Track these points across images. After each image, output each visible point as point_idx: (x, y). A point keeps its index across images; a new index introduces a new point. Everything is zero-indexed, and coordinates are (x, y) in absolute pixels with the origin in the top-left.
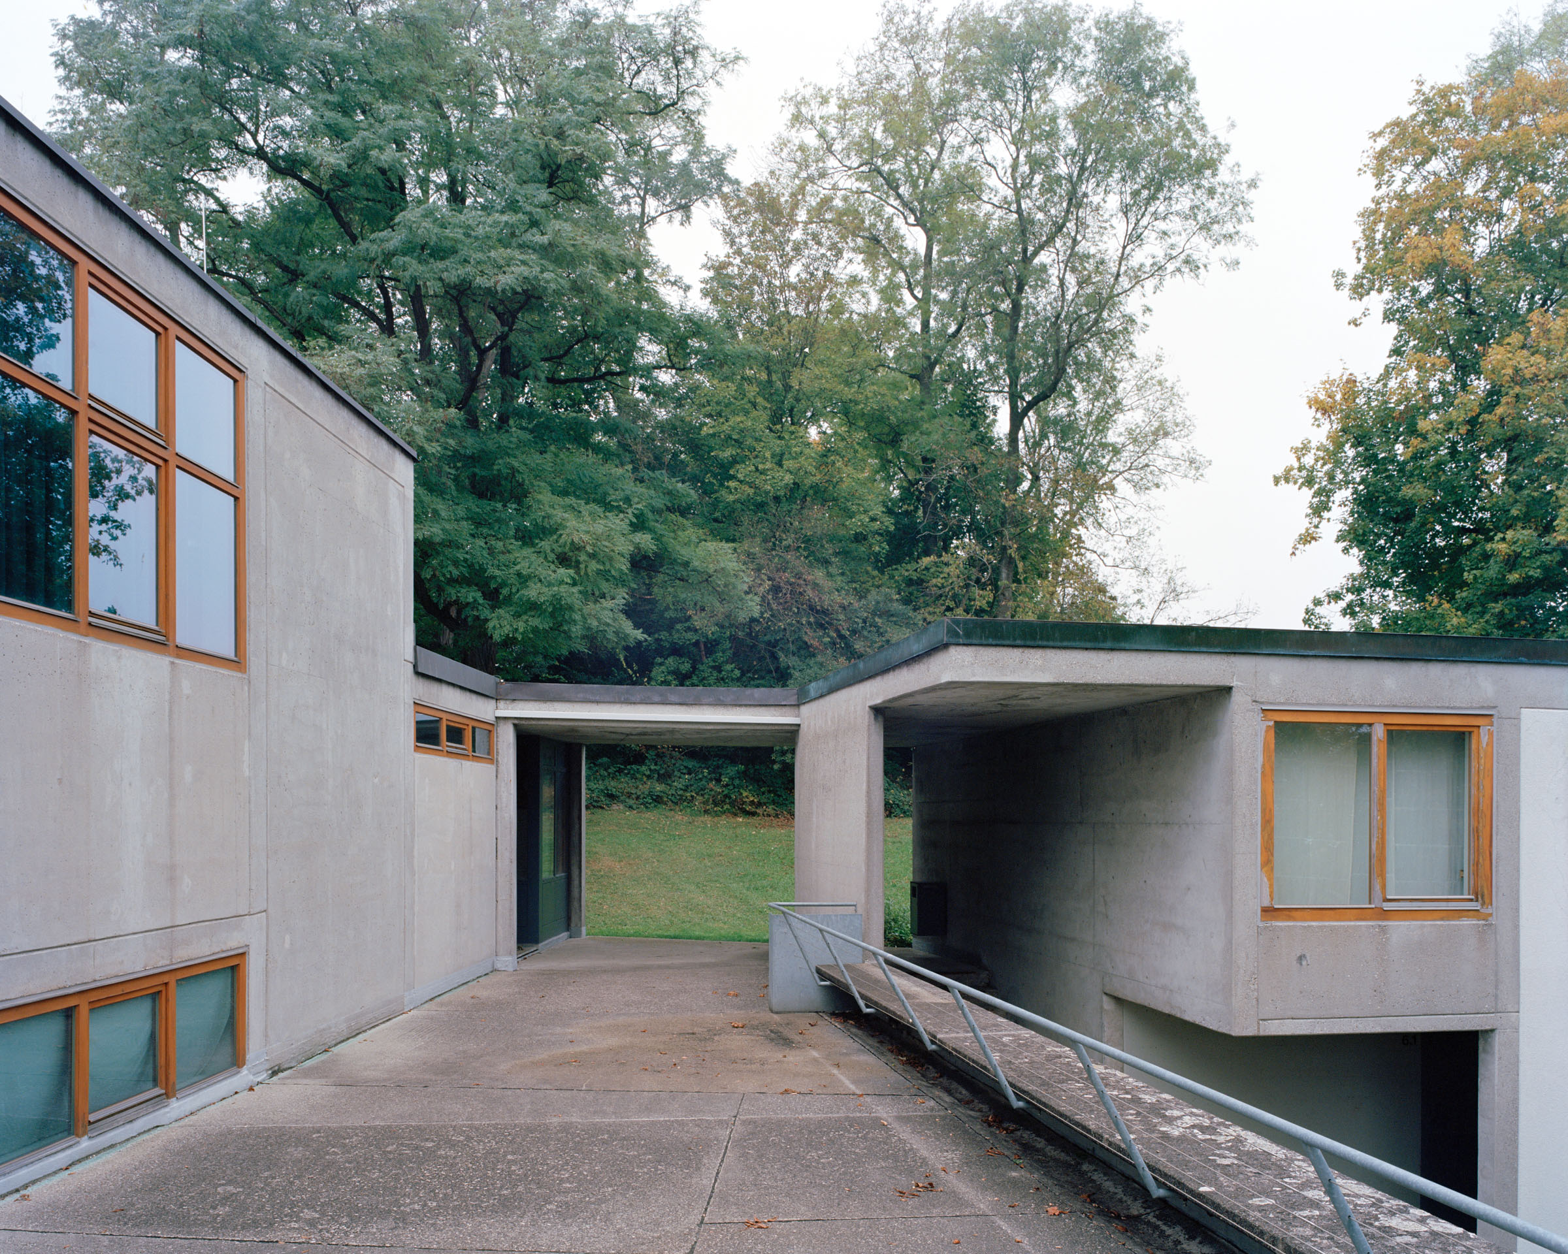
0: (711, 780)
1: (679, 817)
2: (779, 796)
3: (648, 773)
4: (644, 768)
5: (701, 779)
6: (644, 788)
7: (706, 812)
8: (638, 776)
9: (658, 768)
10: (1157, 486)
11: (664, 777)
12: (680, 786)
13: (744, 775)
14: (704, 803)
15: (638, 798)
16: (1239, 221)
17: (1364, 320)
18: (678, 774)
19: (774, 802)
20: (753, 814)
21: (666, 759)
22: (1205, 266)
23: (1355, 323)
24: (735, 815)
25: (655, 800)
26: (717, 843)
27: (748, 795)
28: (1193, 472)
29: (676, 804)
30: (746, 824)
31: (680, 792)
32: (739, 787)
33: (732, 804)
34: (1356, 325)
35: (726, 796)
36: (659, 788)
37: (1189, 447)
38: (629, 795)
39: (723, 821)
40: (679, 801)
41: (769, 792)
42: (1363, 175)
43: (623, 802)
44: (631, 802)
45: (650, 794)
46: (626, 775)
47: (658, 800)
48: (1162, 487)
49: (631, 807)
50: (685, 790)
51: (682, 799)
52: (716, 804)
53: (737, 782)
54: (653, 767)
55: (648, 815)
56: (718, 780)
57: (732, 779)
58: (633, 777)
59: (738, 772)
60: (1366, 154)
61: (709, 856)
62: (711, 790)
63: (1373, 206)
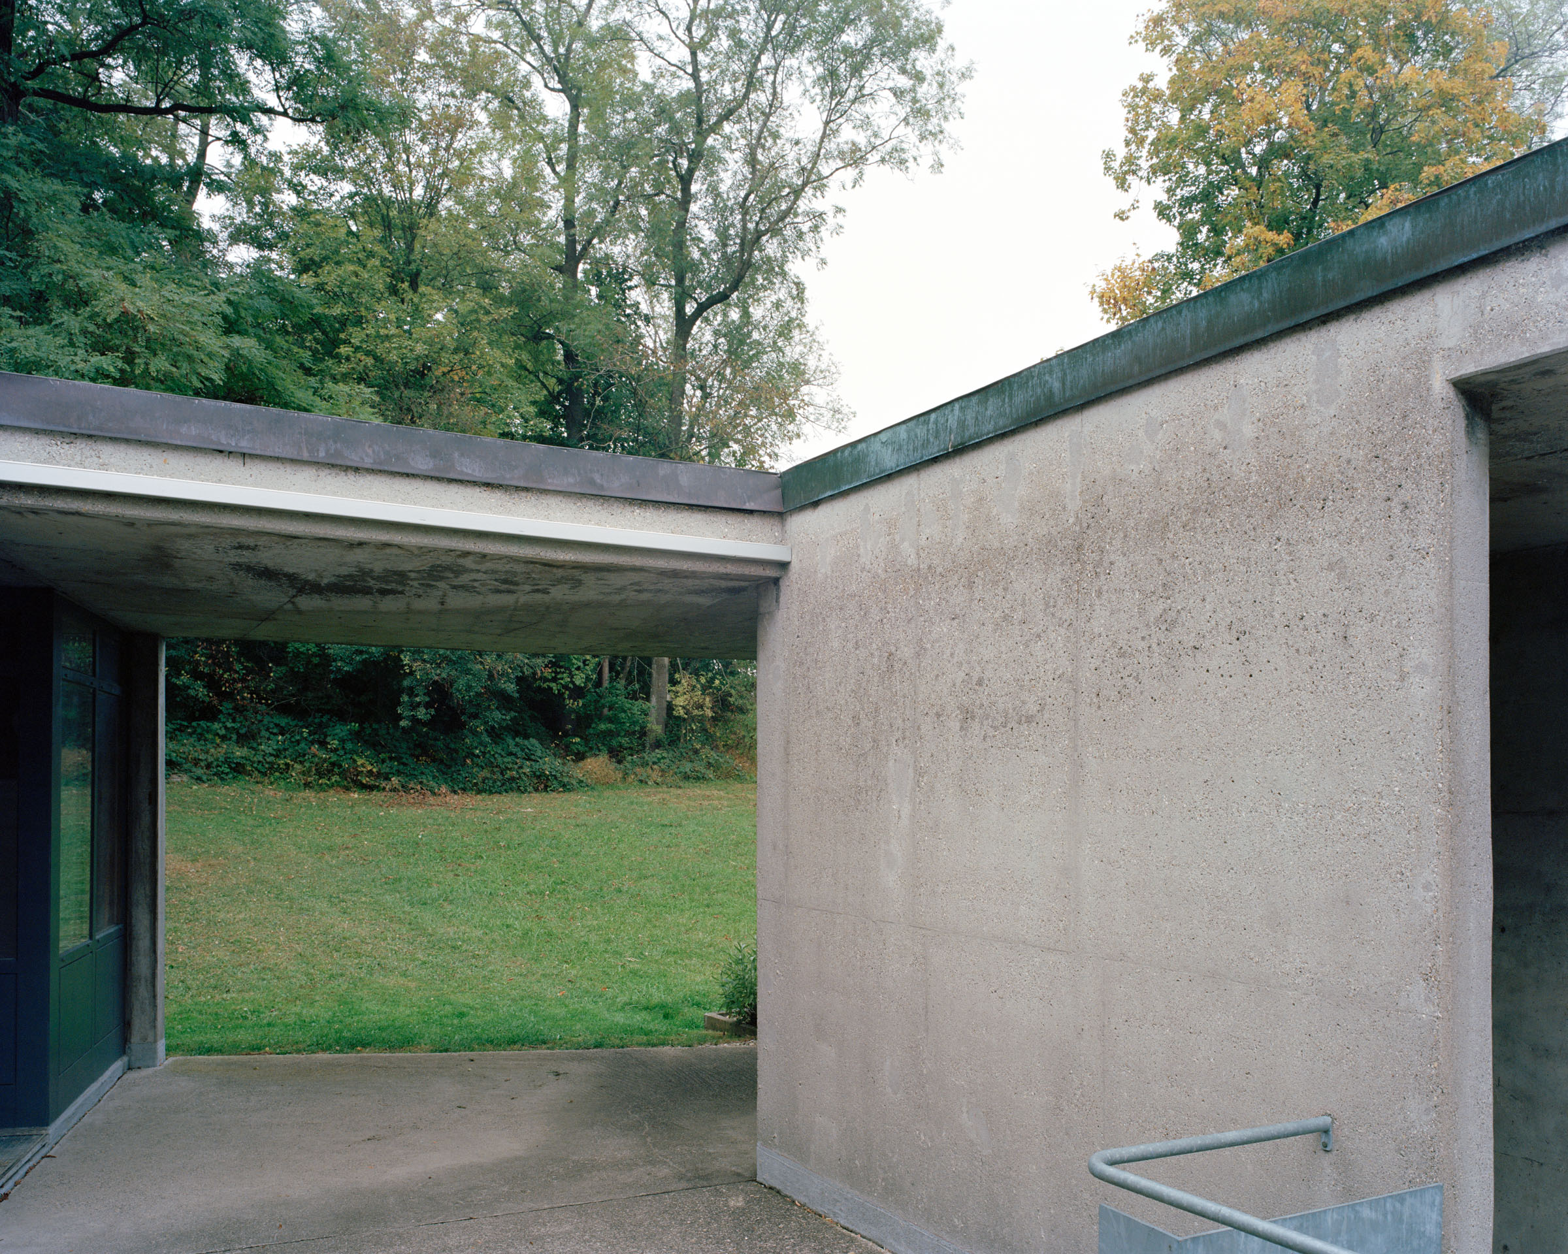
0: (312, 743)
1: (269, 792)
2: (405, 764)
3: (223, 732)
4: (216, 726)
5: (298, 742)
6: (218, 752)
7: (307, 785)
8: (209, 736)
9: (236, 725)
10: (798, 436)
11: (244, 739)
12: (270, 750)
13: (357, 736)
14: (303, 773)
15: (208, 766)
16: (946, 118)
17: (1132, 214)
18: (267, 734)
19: (399, 773)
20: (370, 788)
21: (249, 714)
22: (915, 159)
23: (1121, 216)
24: (347, 789)
25: (234, 770)
26: (336, 830)
27: (364, 763)
28: (835, 424)
29: (265, 774)
30: (366, 802)
31: (271, 759)
32: (353, 752)
33: (343, 774)
34: (1122, 219)
35: (333, 764)
36: (239, 752)
37: (834, 395)
38: (196, 762)
39: (333, 797)
40: (269, 771)
41: (391, 759)
42: (1134, 45)
43: (187, 771)
44: (199, 772)
45: (227, 761)
46: (191, 734)
47: (238, 769)
48: (803, 438)
49: (199, 779)
50: (277, 756)
51: (272, 768)
52: (320, 775)
53: (349, 746)
54: (229, 725)
55: (225, 789)
56: (323, 744)
57: (342, 741)
58: (200, 737)
59: (350, 732)
60: (1141, 19)
61: (330, 849)
62: (314, 756)
63: (1140, 85)
